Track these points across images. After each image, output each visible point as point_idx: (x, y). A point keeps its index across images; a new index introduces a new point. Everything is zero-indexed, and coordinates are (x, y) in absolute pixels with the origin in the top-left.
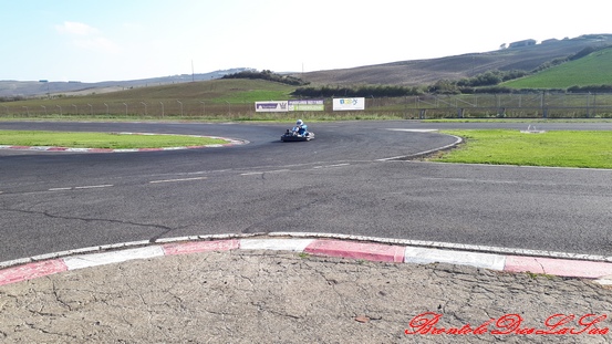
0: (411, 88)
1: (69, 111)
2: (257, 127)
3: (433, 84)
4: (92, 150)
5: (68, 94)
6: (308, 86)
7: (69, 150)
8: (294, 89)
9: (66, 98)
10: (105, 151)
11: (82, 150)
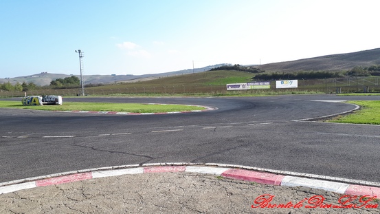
0: (334, 73)
1: (124, 91)
2: (226, 99)
3: (351, 70)
4: (130, 113)
5: (126, 82)
6: (264, 73)
7: (118, 113)
8: (254, 75)
9: (125, 84)
10: (137, 114)
11: (124, 113)
